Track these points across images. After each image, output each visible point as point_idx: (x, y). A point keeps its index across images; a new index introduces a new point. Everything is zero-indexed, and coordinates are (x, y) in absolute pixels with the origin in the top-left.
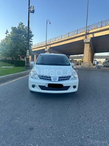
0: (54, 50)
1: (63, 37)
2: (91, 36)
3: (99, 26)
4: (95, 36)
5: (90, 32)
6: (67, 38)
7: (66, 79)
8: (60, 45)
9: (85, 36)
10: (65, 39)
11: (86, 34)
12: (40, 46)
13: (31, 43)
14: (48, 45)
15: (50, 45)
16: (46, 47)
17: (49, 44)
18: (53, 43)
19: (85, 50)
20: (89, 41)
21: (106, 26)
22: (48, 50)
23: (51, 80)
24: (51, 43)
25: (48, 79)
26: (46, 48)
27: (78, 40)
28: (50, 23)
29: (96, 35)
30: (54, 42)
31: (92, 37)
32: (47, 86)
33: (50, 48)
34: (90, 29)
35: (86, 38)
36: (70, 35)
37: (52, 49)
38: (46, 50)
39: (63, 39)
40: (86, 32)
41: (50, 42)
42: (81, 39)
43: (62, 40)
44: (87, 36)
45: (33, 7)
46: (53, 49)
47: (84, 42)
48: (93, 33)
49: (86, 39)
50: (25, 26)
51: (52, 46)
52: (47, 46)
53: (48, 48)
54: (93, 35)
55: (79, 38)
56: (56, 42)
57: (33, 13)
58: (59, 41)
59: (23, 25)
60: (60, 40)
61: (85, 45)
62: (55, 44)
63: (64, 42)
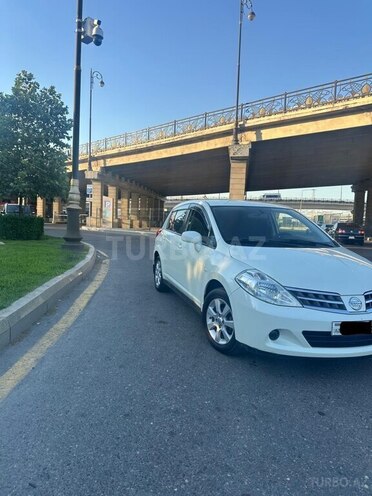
0: (117, 177)
1: (153, 136)
2: (252, 136)
3: (278, 108)
4: (263, 139)
5: (250, 123)
6: (171, 140)
8: (143, 160)
9: (231, 138)
10: (163, 141)
11: (236, 129)
14: (97, 159)
15: (104, 158)
16: (90, 164)
17: (99, 154)
18: (115, 151)
19: (231, 181)
20: (246, 153)
21: (296, 109)
22: (96, 177)
23: (342, 307)
24: (109, 152)
25: (331, 306)
26: (90, 168)
27: (206, 149)
28: (102, 83)
29: (268, 135)
30: (123, 150)
31: (254, 139)
32: (336, 332)
33: (106, 169)
34: (247, 115)
35: (236, 142)
36: (178, 130)
37: (110, 174)
38: (89, 175)
39: (156, 143)
40: (237, 124)
41: (106, 149)
42: (219, 146)
43: (150, 144)
44: (239, 136)
45: (99, 23)
46: (114, 175)
47: (231, 155)
48: (257, 128)
49: (238, 147)
50: (41, 88)
51: (111, 162)
52: (93, 163)
53: (96, 168)
54: (259, 135)
55: (212, 141)
56: (128, 149)
57: (98, 43)
58: (139, 146)
59: (33, 81)
60: (144, 145)
61: (233, 165)
62: (125, 157)
63: (159, 151)
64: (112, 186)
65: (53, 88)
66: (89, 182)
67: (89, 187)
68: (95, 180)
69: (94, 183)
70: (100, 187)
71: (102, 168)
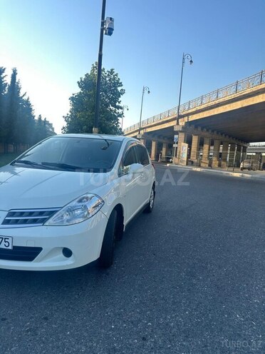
0: (200, 129)
1: (220, 95)
6: (233, 97)
7: (35, 221)
8: (212, 114)
10: (227, 98)
12: (165, 120)
13: (120, 111)
14: (183, 117)
15: (188, 115)
16: (178, 121)
17: (185, 113)
18: (194, 110)
22: (183, 127)
24: (190, 111)
26: (178, 124)
28: (191, 61)
30: (198, 108)
33: (189, 123)
36: (239, 88)
37: (193, 127)
38: (176, 129)
39: (221, 100)
41: (189, 109)
43: (217, 102)
46: (196, 127)
50: (106, 70)
51: (192, 118)
52: (180, 120)
53: (182, 123)
56: (202, 107)
60: (213, 103)
62: (201, 114)
63: (225, 106)
64: (196, 135)
65: (112, 70)
66: (177, 133)
67: (176, 136)
68: (181, 132)
69: (180, 134)
70: (183, 136)
71: (186, 123)
